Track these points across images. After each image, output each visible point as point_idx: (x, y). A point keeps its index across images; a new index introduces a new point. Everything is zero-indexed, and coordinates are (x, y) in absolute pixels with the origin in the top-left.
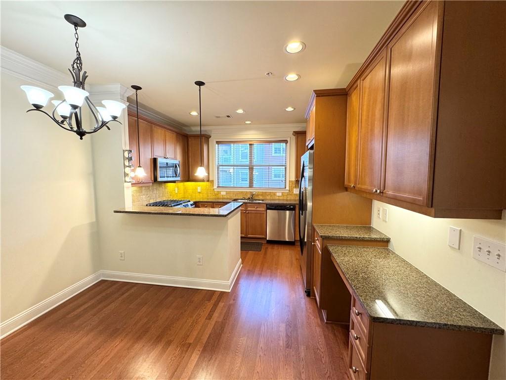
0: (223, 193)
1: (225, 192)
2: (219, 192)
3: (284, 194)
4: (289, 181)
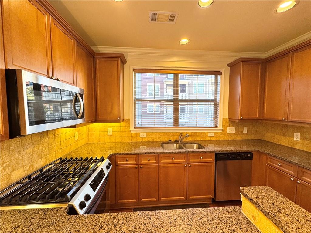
0: (143, 136)
1: (145, 134)
2: (137, 135)
3: (217, 134)
4: (223, 119)
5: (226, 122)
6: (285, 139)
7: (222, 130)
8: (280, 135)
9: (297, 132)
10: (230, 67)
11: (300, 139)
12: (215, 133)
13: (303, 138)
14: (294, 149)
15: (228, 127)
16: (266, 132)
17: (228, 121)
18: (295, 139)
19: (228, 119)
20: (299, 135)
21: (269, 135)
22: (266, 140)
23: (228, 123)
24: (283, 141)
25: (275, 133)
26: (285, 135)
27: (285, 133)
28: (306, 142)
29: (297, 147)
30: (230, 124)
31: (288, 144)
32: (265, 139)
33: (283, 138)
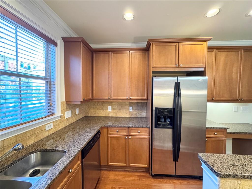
3: (56, 124)
4: (61, 102)
5: (64, 106)
6: (103, 112)
7: (61, 117)
8: (100, 110)
9: (109, 106)
10: (65, 42)
11: (112, 110)
12: (53, 122)
13: (113, 109)
14: (109, 117)
15: (65, 111)
16: (89, 110)
17: (65, 105)
18: (109, 110)
19: (65, 102)
20: (111, 107)
21: (92, 111)
22: (90, 116)
23: (66, 107)
24: (102, 113)
25: (96, 109)
26: (103, 109)
27: (103, 107)
28: (115, 111)
29: (110, 115)
30: (67, 108)
31: (105, 115)
32: (88, 115)
33: (102, 111)
